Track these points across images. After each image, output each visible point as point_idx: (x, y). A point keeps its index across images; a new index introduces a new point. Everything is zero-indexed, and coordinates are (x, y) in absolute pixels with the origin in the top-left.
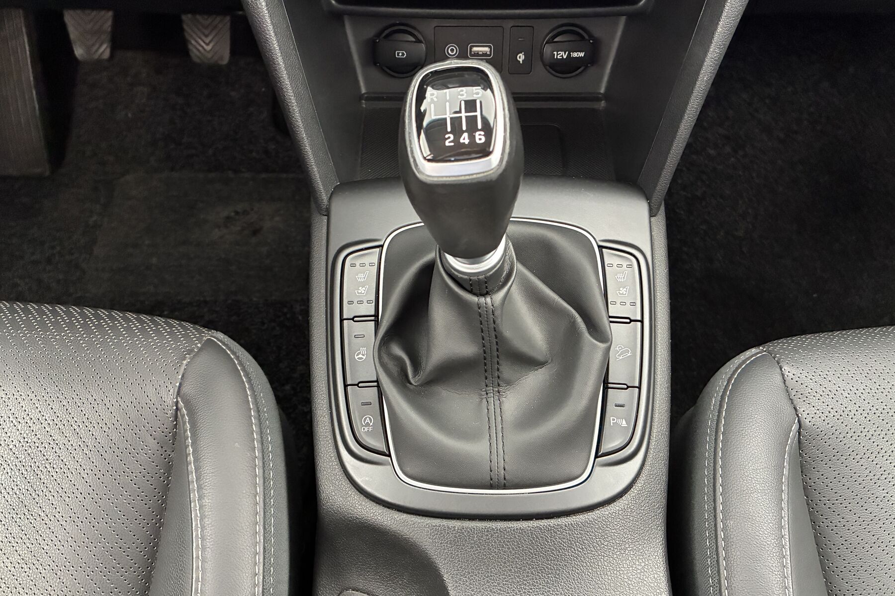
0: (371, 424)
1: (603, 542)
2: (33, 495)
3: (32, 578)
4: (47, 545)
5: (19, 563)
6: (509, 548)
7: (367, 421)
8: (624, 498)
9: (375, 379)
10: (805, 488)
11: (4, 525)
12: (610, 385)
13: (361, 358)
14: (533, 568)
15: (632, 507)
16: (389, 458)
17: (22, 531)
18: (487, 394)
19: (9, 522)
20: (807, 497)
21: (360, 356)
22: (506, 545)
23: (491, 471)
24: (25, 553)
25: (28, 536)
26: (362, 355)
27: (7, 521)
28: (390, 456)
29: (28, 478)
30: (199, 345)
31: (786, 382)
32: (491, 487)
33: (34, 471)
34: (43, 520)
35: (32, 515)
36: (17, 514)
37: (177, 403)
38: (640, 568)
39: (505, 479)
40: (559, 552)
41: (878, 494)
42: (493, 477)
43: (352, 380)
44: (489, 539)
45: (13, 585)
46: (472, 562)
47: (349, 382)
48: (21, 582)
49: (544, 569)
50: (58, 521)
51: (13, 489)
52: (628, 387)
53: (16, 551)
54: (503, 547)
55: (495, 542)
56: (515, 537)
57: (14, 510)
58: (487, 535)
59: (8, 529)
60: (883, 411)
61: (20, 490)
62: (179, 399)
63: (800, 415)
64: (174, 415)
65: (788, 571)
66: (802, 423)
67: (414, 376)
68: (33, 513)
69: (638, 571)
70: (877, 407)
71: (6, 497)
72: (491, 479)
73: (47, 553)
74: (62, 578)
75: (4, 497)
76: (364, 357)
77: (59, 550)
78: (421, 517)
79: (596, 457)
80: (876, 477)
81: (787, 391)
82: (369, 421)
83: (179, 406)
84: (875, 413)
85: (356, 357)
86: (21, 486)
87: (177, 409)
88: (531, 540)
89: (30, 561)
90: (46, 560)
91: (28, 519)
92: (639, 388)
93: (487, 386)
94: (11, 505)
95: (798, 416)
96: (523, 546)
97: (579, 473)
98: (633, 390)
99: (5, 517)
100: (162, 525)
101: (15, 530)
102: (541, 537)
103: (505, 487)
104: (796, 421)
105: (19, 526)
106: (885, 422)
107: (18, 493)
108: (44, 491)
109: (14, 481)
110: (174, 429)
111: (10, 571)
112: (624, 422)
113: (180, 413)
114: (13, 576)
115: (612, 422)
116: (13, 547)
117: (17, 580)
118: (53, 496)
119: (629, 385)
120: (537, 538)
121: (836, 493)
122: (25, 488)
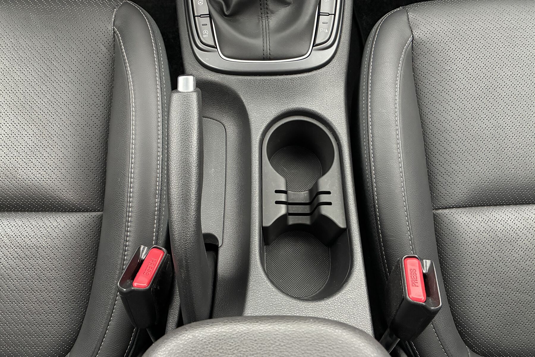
0: (207, 34)
1: (316, 85)
2: (51, 71)
3: (55, 108)
4: (61, 93)
5: (48, 102)
6: (272, 87)
7: (205, 32)
8: (326, 67)
9: (208, 13)
10: (413, 69)
11: (39, 85)
12: (320, 14)
13: (201, 4)
14: (283, 96)
15: (330, 71)
16: (216, 49)
17: (48, 87)
18: (262, 18)
19: (41, 84)
20: (414, 73)
21: (200, 3)
22: (271, 86)
23: (263, 51)
24: (50, 98)
25: (51, 90)
26: (201, 2)
27: (40, 83)
28: (216, 48)
29: (47, 64)
30: (121, 3)
31: (409, 20)
32: (264, 59)
33: (50, 60)
34: (57, 82)
35: (51, 80)
36: (44, 80)
37: (114, 29)
38: (332, 97)
39: (270, 54)
40: (295, 89)
41: (446, 68)
42: (264, 53)
43: (197, 14)
44: (263, 83)
45: (46, 112)
46: (256, 94)
47: (196, 15)
48: (50, 110)
49: (288, 96)
50: (64, 83)
51: (41, 69)
52: (329, 14)
53: (46, 97)
54: (270, 87)
55: (266, 85)
56: (275, 83)
57: (42, 78)
58: (262, 82)
59: (40, 87)
60: (453, 31)
61: (44, 69)
62: (114, 27)
63: (413, 33)
64: (113, 35)
65: (397, 94)
66: (414, 37)
67: (227, 11)
68: (52, 80)
69: (331, 99)
70: (451, 29)
71: (38, 73)
72: (264, 55)
73: (61, 97)
74: (69, 108)
75: (37, 73)
76: (202, 3)
77: (66, 95)
78: (232, 76)
79: (313, 46)
80: (446, 61)
81: (409, 23)
82: (206, 33)
83: (115, 30)
84: (449, 32)
85: (198, 3)
86: (45, 68)
87: (114, 32)
88: (282, 84)
89: (53, 101)
90: (61, 101)
91: (50, 82)
92: (335, 15)
93: (261, 14)
94: (41, 76)
95: (412, 34)
96: (279, 86)
97: (304, 53)
98: (332, 16)
99: (39, 82)
100: (113, 87)
101: (44, 88)
102: (287, 82)
103: (270, 59)
104: (411, 36)
105: (46, 86)
106: (454, 35)
107: (43, 71)
108: (56, 69)
109: (41, 66)
110: (113, 42)
111: (44, 106)
112: (327, 30)
113: (116, 34)
114: (46, 107)
115: (321, 30)
116: (44, 95)
117: (48, 109)
118: (61, 72)
119: (330, 13)
120: (285, 82)
121: (427, 69)
122: (46, 69)
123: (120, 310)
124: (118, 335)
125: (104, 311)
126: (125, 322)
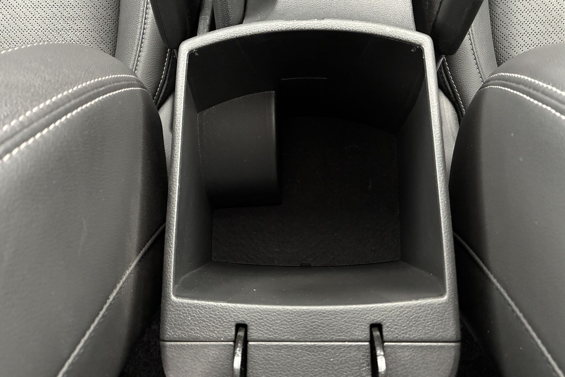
123: (149, 39)
124: (149, 66)
125: (133, 42)
126: (156, 53)
